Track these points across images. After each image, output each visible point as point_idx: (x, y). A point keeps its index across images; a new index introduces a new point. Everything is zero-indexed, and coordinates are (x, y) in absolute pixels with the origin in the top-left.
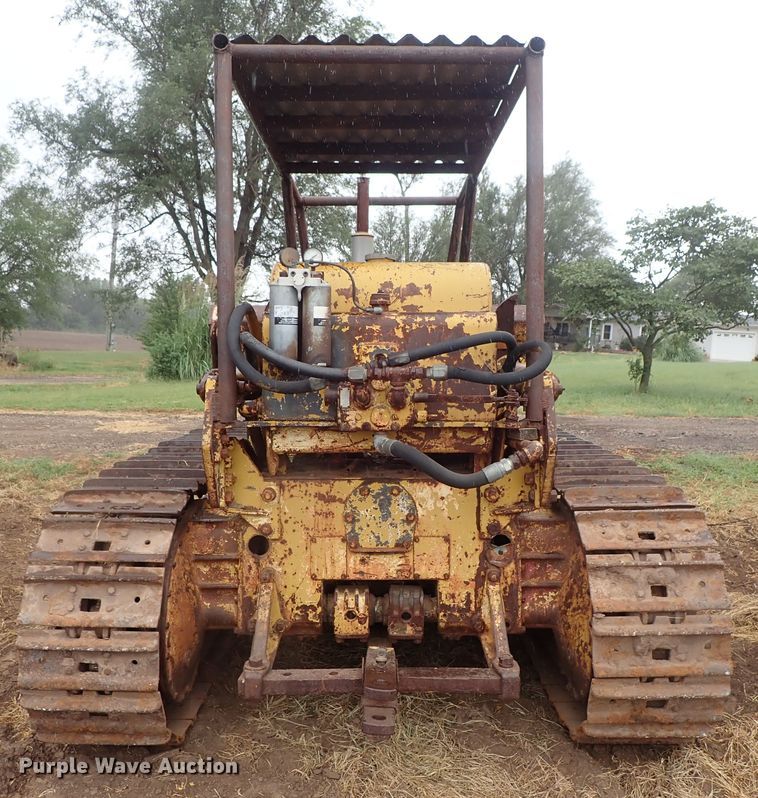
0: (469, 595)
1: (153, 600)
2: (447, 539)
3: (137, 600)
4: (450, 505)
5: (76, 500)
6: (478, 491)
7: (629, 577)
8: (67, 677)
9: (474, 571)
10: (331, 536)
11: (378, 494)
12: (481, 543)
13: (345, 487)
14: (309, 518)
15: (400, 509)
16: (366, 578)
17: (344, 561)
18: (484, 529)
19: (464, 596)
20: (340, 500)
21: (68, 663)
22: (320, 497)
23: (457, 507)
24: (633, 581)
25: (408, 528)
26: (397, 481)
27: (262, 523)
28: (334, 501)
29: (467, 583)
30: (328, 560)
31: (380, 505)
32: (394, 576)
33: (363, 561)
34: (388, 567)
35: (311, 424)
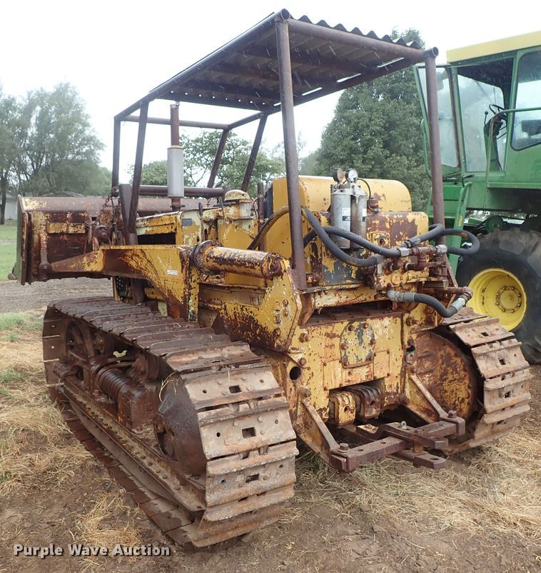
0: (398, 383)
1: (285, 420)
2: (388, 352)
3: (276, 422)
4: (389, 332)
5: (178, 360)
6: (402, 320)
7: (492, 357)
8: (240, 489)
9: (400, 369)
10: (334, 360)
11: (357, 329)
12: (403, 352)
13: (339, 327)
14: (322, 350)
15: (367, 338)
16: (351, 384)
17: (340, 375)
18: (406, 343)
19: (395, 385)
20: (338, 336)
21: (240, 479)
22: (328, 335)
23: (392, 332)
24: (494, 359)
25: (371, 348)
26: (365, 320)
27: (300, 358)
28: (335, 337)
29: (397, 377)
30: (333, 376)
31: (358, 336)
32: (365, 379)
33: (349, 373)
34: (361, 375)
35: (347, 287)
